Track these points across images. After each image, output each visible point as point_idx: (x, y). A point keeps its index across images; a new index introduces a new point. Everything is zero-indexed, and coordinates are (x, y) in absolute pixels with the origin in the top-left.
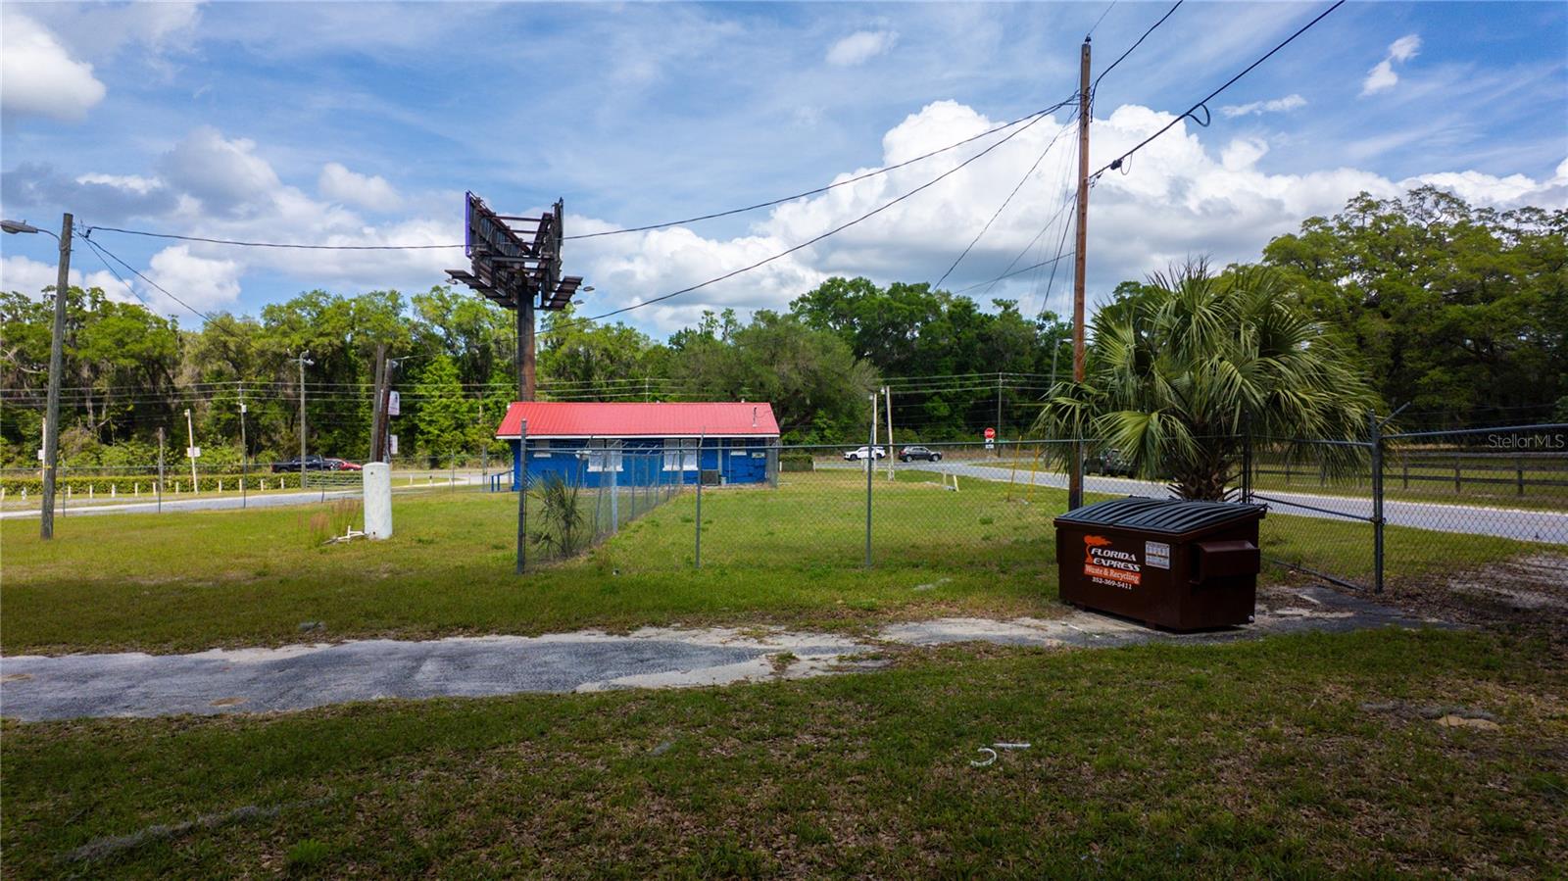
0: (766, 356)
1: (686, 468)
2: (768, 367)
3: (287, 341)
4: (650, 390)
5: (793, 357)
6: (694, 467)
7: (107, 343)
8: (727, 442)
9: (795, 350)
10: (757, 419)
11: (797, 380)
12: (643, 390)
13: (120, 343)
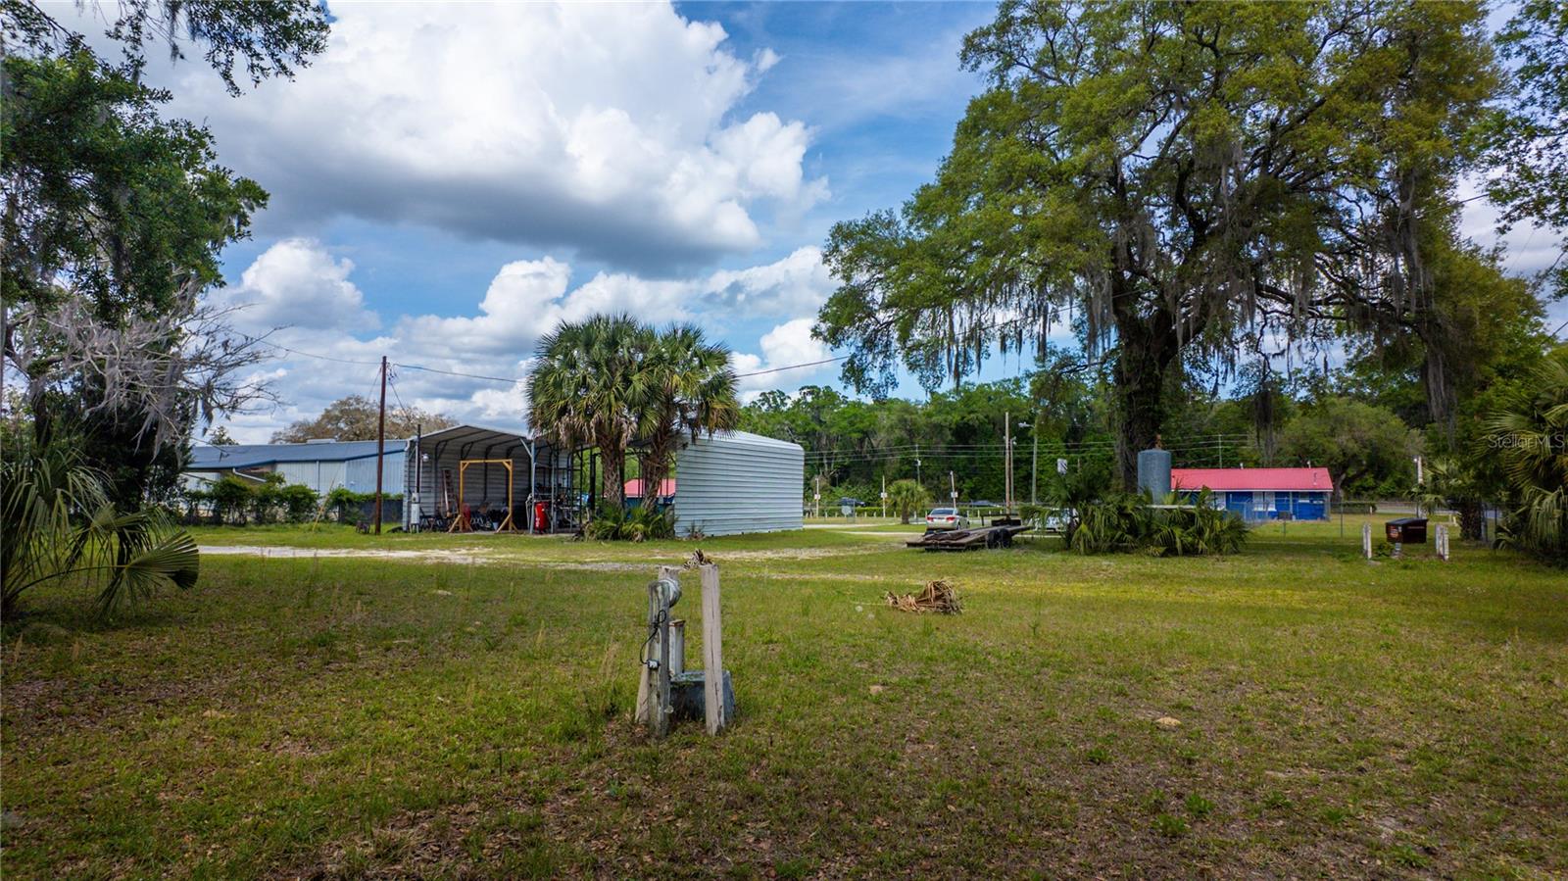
0: (1328, 429)
1: (1270, 509)
2: (1329, 438)
3: (950, 417)
4: (1223, 444)
5: (1350, 431)
6: (1274, 509)
7: (844, 423)
8: (1296, 495)
9: (1351, 424)
10: (1318, 479)
11: (1353, 447)
12: (1218, 444)
13: (852, 424)
